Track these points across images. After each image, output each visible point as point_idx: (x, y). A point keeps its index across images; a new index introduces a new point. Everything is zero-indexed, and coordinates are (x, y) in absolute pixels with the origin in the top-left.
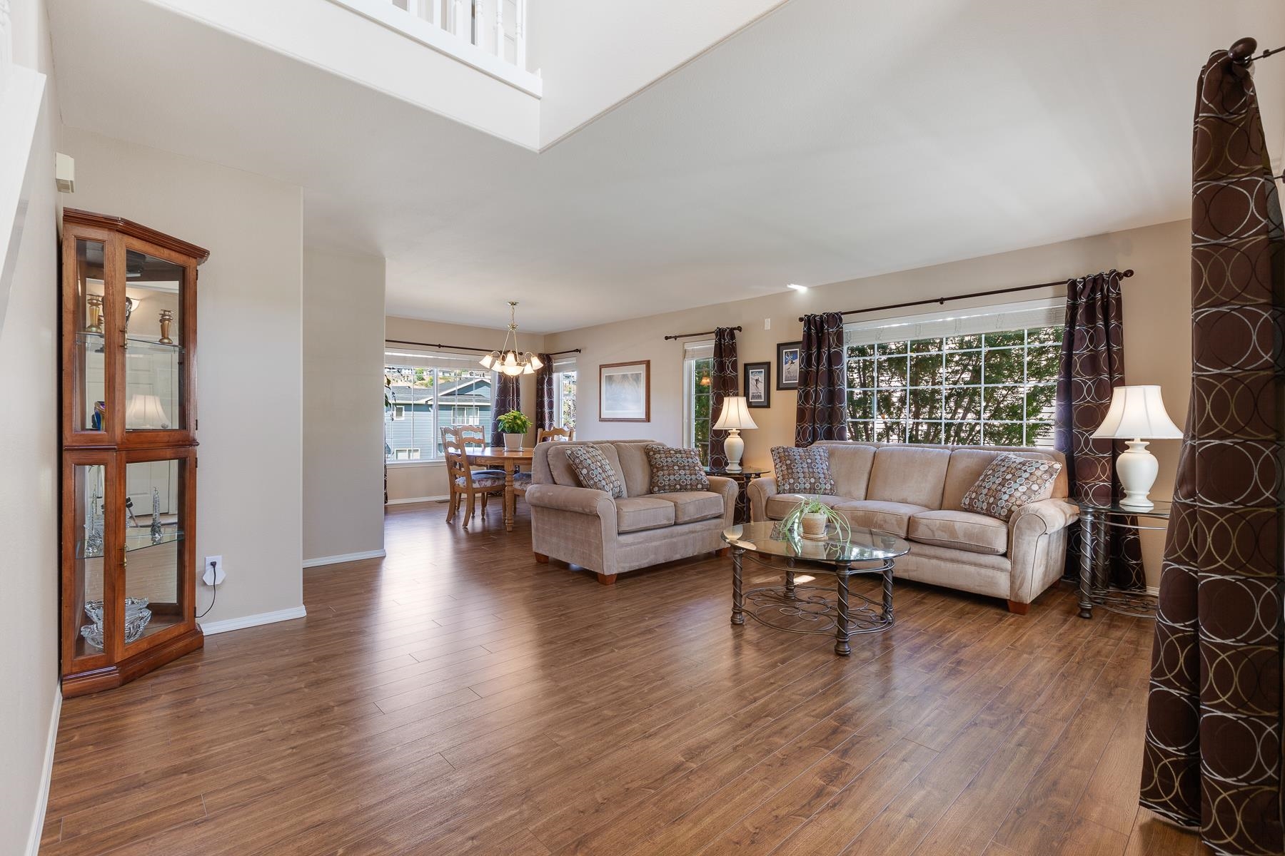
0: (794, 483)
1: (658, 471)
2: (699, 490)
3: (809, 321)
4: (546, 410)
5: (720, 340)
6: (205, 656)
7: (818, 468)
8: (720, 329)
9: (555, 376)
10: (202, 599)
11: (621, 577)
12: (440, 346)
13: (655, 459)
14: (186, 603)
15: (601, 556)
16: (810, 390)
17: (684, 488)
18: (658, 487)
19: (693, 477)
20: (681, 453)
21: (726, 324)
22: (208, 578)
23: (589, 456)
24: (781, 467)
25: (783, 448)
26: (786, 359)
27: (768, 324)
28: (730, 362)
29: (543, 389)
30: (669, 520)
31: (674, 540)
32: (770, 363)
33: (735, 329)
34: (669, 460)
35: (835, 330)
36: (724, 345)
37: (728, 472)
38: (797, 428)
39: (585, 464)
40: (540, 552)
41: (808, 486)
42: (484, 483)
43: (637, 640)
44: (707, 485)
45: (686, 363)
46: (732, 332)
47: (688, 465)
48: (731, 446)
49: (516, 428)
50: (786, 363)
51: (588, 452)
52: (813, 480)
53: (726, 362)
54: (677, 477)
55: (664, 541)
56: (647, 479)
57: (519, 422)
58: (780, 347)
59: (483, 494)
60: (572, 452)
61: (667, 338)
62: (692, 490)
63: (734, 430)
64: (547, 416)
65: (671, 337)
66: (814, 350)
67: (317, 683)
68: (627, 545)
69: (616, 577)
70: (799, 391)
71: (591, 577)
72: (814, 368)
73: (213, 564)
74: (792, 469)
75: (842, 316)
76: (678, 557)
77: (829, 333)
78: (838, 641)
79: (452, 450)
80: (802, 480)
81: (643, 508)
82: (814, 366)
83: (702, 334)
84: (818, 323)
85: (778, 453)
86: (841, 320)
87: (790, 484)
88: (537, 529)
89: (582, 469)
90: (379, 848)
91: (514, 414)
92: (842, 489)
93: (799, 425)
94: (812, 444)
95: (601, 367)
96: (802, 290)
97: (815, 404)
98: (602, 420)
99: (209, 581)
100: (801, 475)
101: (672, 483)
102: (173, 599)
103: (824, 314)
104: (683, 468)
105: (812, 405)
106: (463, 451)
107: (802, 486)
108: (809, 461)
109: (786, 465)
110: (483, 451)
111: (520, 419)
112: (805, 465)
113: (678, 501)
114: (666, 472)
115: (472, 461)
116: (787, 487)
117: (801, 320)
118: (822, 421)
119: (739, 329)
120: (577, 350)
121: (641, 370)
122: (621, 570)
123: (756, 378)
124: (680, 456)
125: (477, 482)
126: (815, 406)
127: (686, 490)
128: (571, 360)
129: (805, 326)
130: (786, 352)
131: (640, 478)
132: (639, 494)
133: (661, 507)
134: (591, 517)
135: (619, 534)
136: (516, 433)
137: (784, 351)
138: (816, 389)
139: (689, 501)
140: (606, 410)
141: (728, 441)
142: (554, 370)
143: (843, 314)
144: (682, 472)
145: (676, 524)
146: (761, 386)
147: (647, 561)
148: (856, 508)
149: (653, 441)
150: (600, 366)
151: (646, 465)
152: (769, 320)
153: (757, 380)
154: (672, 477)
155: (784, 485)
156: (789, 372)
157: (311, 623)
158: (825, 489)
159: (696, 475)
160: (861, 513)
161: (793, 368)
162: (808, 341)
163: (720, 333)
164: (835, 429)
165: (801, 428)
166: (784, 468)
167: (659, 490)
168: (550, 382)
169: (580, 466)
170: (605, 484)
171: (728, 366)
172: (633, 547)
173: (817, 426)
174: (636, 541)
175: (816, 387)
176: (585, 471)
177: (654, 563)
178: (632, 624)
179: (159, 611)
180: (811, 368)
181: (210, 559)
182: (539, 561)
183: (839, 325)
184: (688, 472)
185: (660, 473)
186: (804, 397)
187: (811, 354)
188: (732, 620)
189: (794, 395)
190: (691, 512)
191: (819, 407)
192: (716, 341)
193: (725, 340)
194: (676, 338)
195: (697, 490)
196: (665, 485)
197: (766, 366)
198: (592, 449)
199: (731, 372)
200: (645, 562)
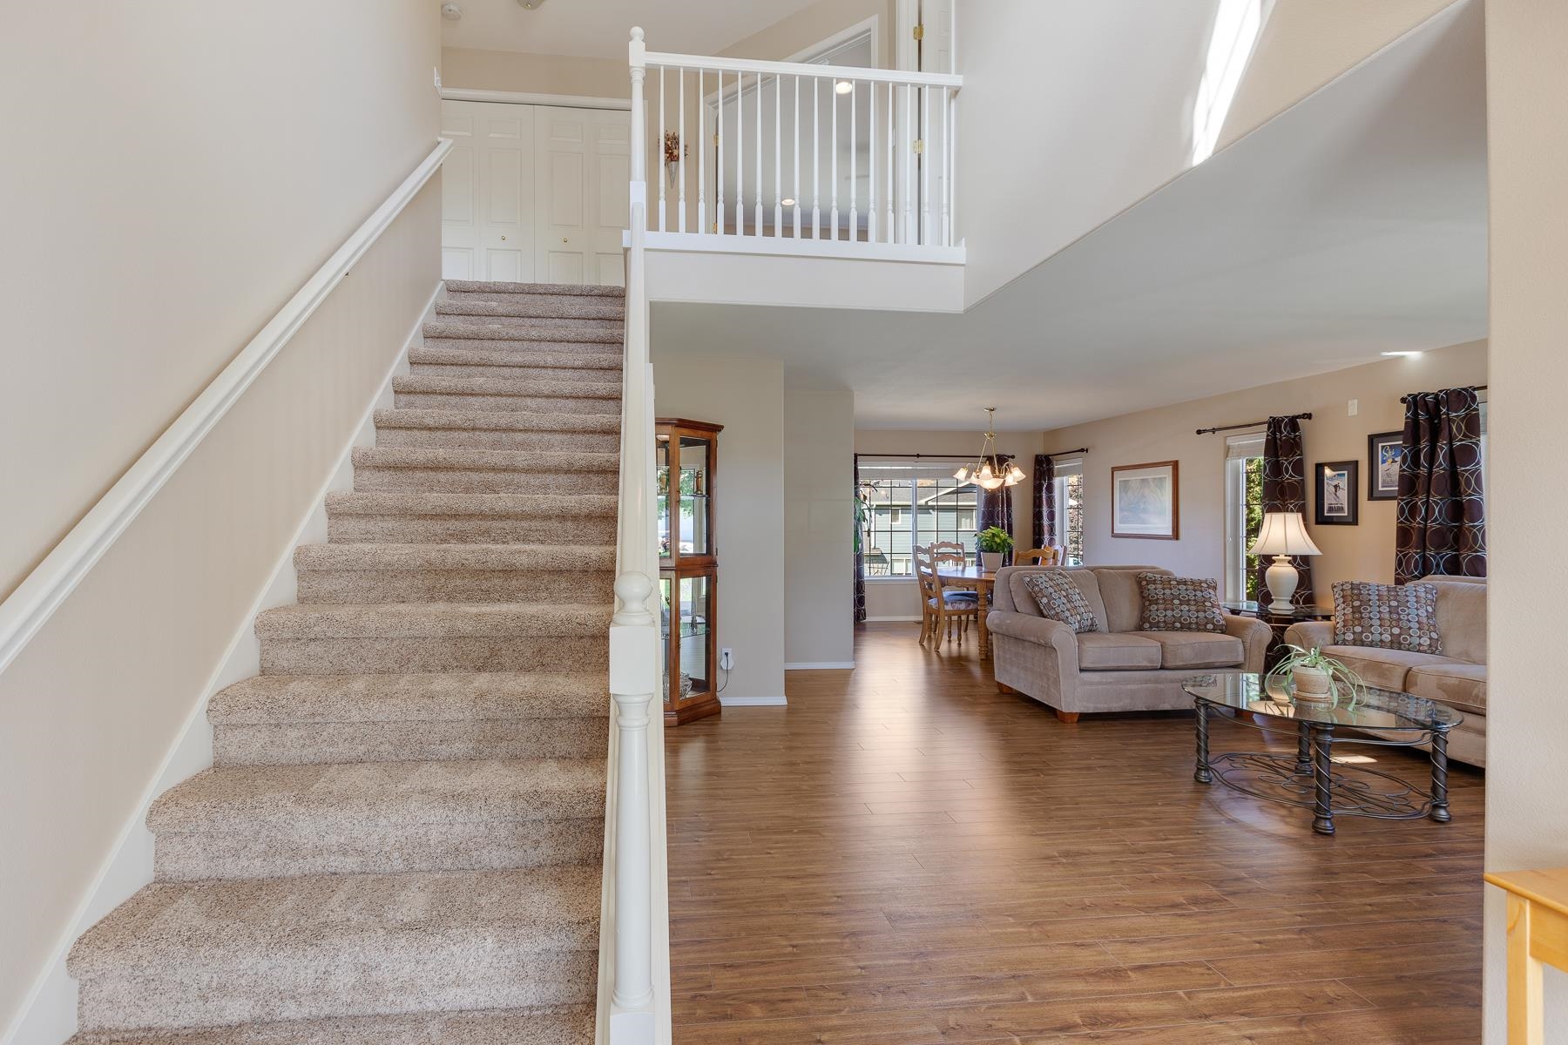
0: (1362, 632)
1: (1150, 605)
2: (1209, 631)
3: (1415, 403)
4: (1046, 522)
5: (1274, 433)
6: (722, 718)
7: (1409, 614)
8: (1275, 418)
9: (1057, 481)
10: (720, 679)
11: (1085, 718)
12: (918, 456)
13: (1148, 590)
14: (711, 679)
15: (1059, 691)
16: (1417, 502)
17: (1186, 627)
18: (1149, 622)
19: (1201, 615)
20: (1185, 585)
21: (1284, 410)
22: (723, 664)
23: (1052, 584)
24: (1344, 609)
25: (1352, 584)
26: (1383, 456)
27: (1353, 408)
28: (1289, 463)
29: (1041, 497)
30: (1151, 661)
31: (1162, 686)
32: (1357, 462)
33: (1298, 417)
34: (1168, 592)
35: (1462, 413)
36: (1280, 440)
37: (1273, 612)
38: (1397, 555)
39: (1046, 592)
40: (1002, 681)
41: (1387, 637)
42: (957, 606)
43: (1069, 772)
44: (1222, 625)
45: (1230, 465)
46: (1293, 423)
47: (1195, 600)
48: (1275, 577)
49: (995, 547)
50: (1383, 462)
51: (1051, 580)
52: (1396, 631)
53: (1283, 464)
54: (1177, 613)
55: (1144, 685)
56: (1136, 614)
57: (998, 540)
58: (1373, 440)
59: (960, 617)
60: (1031, 580)
61: (1199, 432)
62: (1198, 630)
63: (1282, 557)
64: (1046, 529)
65: (1205, 431)
66: (1424, 445)
67: (791, 748)
68: (1092, 684)
69: (1077, 716)
70: (1399, 503)
71: (1050, 713)
72: (1423, 471)
73: (727, 654)
74: (1361, 613)
75: (1476, 393)
76: (1167, 707)
77: (1449, 420)
78: (1317, 817)
79: (923, 569)
80: (1376, 629)
81: (1112, 645)
82: (1425, 467)
83: (1250, 425)
84: (1430, 405)
85: (1342, 590)
86: (1474, 398)
87: (1354, 633)
88: (998, 658)
89: (1042, 598)
90: (817, 836)
91: (993, 531)
92: (1454, 646)
93: (1401, 552)
94: (1419, 578)
95: (1114, 469)
96: (1414, 356)
97: (1426, 521)
98: (1115, 536)
99: (725, 668)
100: (1376, 622)
101: (1170, 620)
102: (702, 677)
103: (1441, 391)
104: (1188, 603)
105: (1419, 523)
106: (935, 570)
107: (1377, 638)
108: (1394, 603)
109: (1353, 607)
110: (963, 571)
111: (998, 536)
112: (1385, 609)
113: (1165, 641)
114: (1161, 606)
115: (944, 582)
116: (1350, 637)
117: (1403, 400)
118: (1439, 547)
119: (1309, 416)
120: (1082, 450)
121: (1167, 472)
122: (1085, 711)
123: (1335, 483)
124: (1185, 587)
125: (950, 604)
126: (1426, 525)
127: (1190, 629)
128: (1077, 462)
129: (1408, 410)
130: (1383, 447)
131: (1127, 612)
132: (1124, 629)
133: (1146, 648)
134: (1048, 648)
135: (1082, 670)
136: (995, 552)
137: (1380, 445)
138: (1428, 501)
139: (1184, 643)
140: (1120, 523)
141: (1272, 570)
142: (1055, 473)
143: (1475, 389)
144: (1184, 607)
145: (1162, 668)
146: (1343, 495)
147: (1121, 704)
148: (1446, 673)
149: (1154, 568)
150: (1112, 468)
151: (1137, 598)
152: (1356, 401)
153: (1336, 487)
154: (1169, 613)
155: (1344, 634)
156: (1388, 475)
157: (790, 710)
158: (1420, 644)
159: (1205, 612)
160: (1453, 681)
161: (1390, 469)
162: (1412, 432)
163: (1274, 424)
164: (1464, 559)
165: (1404, 556)
166: (1349, 610)
167: (1151, 627)
168: (1050, 489)
169: (1040, 595)
170: (1069, 615)
171: (1287, 467)
172: (1100, 687)
173: (1430, 553)
174: (1104, 680)
175: (1428, 497)
176: (1045, 600)
177: (1129, 708)
178: (1072, 760)
179: (696, 684)
180: (1419, 469)
181: (725, 651)
182: (1002, 692)
183: (1470, 406)
184: (1193, 608)
185: (1154, 607)
186: (1408, 512)
187: (1419, 451)
188: (1195, 777)
189: (1392, 507)
190: (1187, 656)
191: (1432, 527)
192: (1268, 436)
193: (1281, 433)
194: (1214, 431)
195: (1206, 630)
196: (1159, 622)
197: (1351, 467)
198: (1058, 577)
199: (1291, 475)
200: (1116, 706)
